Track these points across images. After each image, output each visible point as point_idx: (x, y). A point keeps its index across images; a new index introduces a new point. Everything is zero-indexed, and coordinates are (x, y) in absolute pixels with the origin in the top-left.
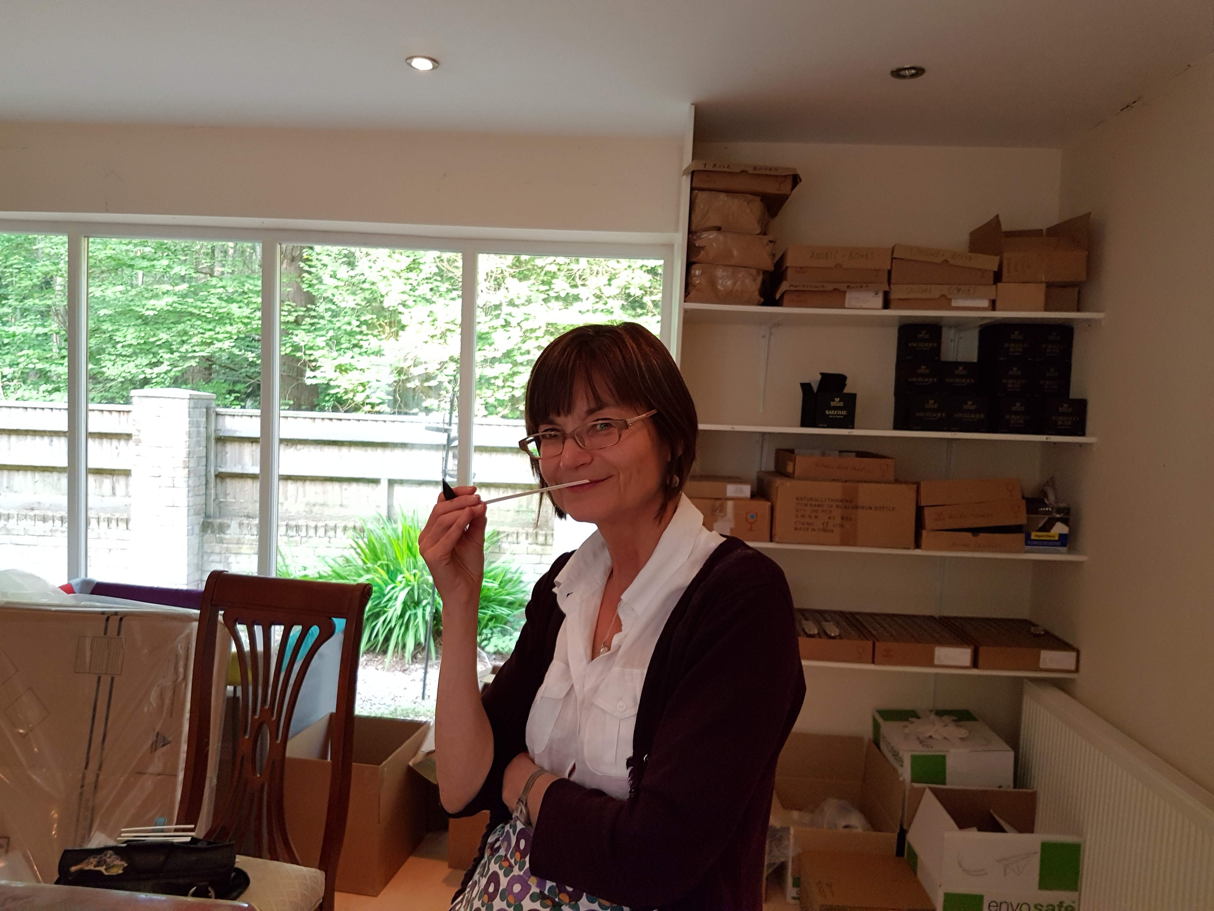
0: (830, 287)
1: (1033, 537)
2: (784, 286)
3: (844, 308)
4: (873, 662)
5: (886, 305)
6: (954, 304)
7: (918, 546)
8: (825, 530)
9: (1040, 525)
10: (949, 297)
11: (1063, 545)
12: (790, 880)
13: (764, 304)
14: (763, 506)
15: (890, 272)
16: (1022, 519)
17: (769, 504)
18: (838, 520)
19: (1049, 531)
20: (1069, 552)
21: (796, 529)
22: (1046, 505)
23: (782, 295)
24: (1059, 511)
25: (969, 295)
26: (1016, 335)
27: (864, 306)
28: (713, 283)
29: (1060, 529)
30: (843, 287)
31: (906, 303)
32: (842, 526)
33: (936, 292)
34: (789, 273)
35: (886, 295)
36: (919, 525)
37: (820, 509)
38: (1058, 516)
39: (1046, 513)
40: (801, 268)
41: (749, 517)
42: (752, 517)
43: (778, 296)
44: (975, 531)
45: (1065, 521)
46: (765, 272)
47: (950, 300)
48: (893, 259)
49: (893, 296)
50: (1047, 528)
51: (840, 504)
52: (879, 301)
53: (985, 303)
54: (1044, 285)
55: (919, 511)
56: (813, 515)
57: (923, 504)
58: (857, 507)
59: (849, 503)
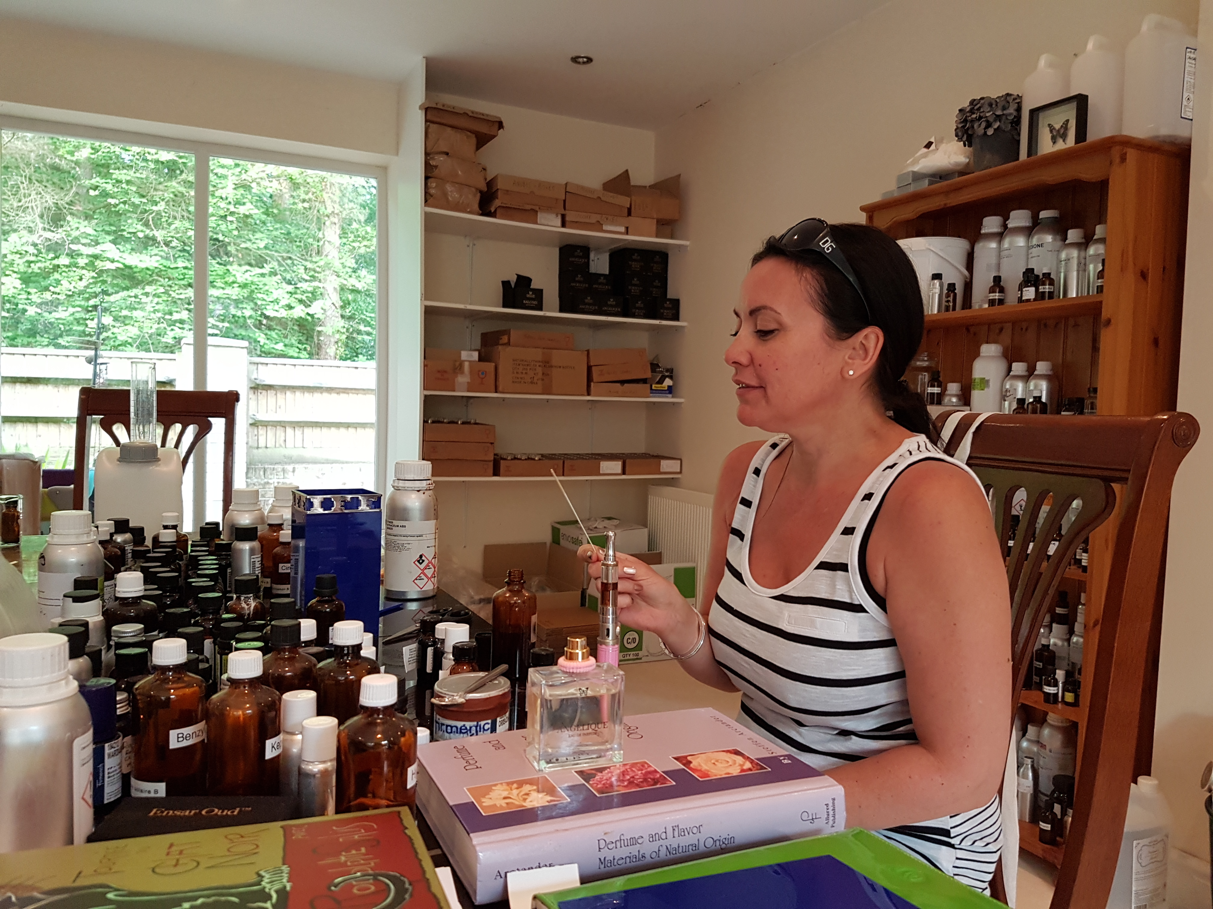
0: (528, 207)
1: (653, 388)
2: (497, 203)
3: (536, 223)
4: (563, 475)
5: (563, 225)
6: (605, 228)
7: (589, 394)
8: (532, 383)
9: (658, 380)
10: (602, 222)
11: (670, 393)
13: (482, 215)
14: (489, 367)
15: (565, 201)
16: (648, 374)
17: (494, 364)
18: (540, 375)
19: (662, 383)
20: (673, 397)
21: (513, 382)
22: (660, 367)
23: (496, 210)
24: (667, 370)
25: (614, 223)
26: (636, 257)
27: (550, 224)
28: (444, 194)
29: (668, 382)
30: (537, 208)
31: (577, 224)
32: (543, 380)
33: (594, 219)
34: (500, 193)
35: (563, 217)
36: (589, 379)
37: (529, 368)
38: (667, 374)
39: (661, 372)
40: (507, 191)
41: (480, 373)
42: (483, 374)
43: (493, 210)
44: (623, 382)
45: (671, 377)
46: (481, 192)
47: (602, 225)
48: (566, 192)
49: (567, 219)
50: (661, 382)
51: (541, 364)
52: (558, 221)
53: (623, 229)
54: (656, 221)
55: (589, 369)
56: (524, 372)
57: (592, 364)
58: (552, 367)
59: (547, 364)
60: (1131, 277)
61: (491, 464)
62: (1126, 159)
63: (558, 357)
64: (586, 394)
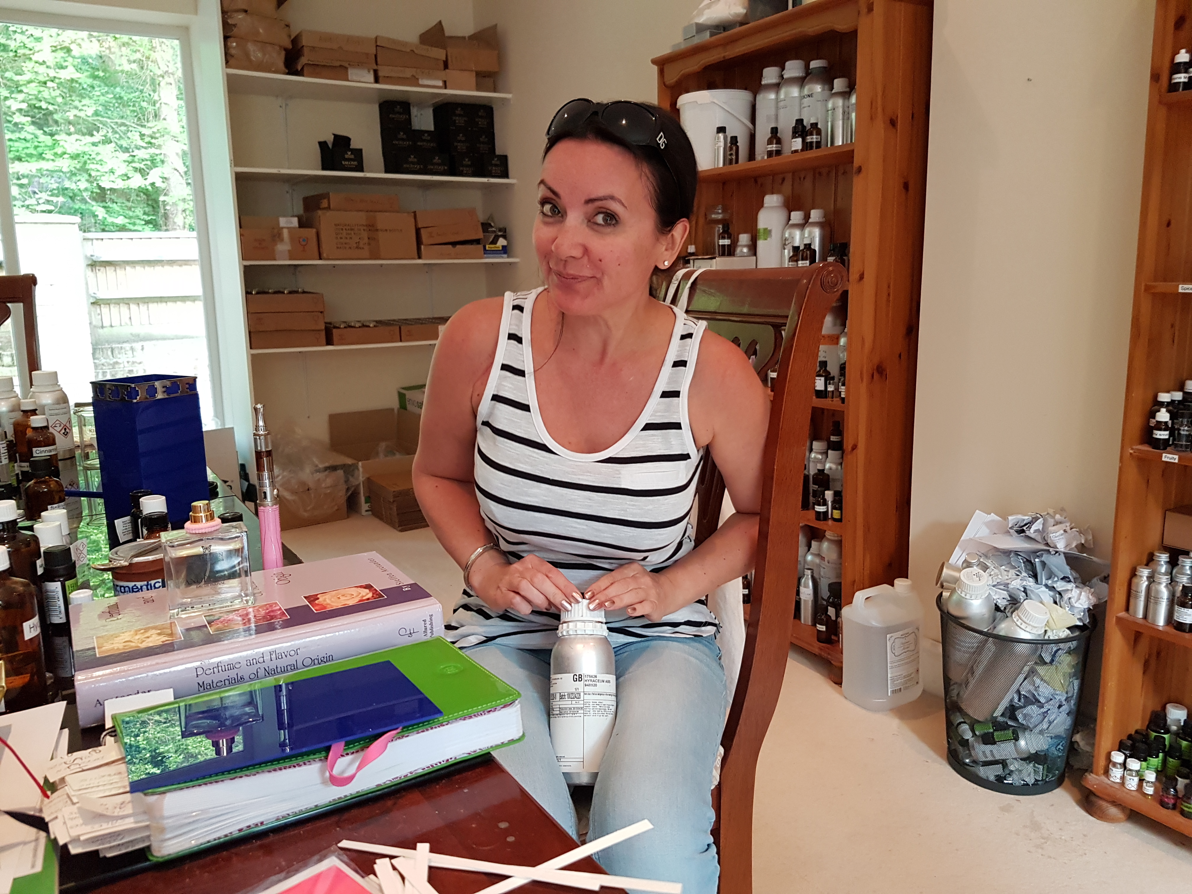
0: (338, 64)
1: (487, 248)
2: (303, 60)
3: (348, 80)
4: (401, 341)
5: (377, 81)
6: (421, 82)
7: (420, 257)
8: (357, 247)
9: (491, 240)
10: (417, 77)
11: (505, 253)
12: (363, 499)
13: (289, 74)
14: (311, 233)
15: (376, 56)
16: (480, 235)
17: (314, 230)
18: (366, 240)
19: (496, 243)
20: (508, 257)
21: (338, 248)
22: (492, 227)
23: (302, 69)
24: (500, 230)
25: (430, 77)
26: (459, 111)
27: (362, 80)
28: (247, 55)
29: (502, 242)
30: (346, 65)
31: (391, 80)
32: (369, 244)
33: (408, 73)
34: (306, 51)
35: (376, 72)
36: (419, 242)
37: (352, 232)
38: (500, 234)
39: (494, 232)
40: (314, 47)
41: (301, 240)
42: (304, 240)
43: (299, 68)
44: (454, 244)
45: (505, 237)
46: (286, 50)
47: (418, 79)
48: (377, 46)
49: (380, 74)
50: (494, 242)
51: (365, 228)
52: (371, 77)
53: (440, 83)
54: (474, 74)
55: (418, 231)
56: (348, 237)
57: (420, 226)
58: (377, 230)
59: (372, 227)
60: (880, 125)
61: (324, 333)
62: (872, 10)
63: (383, 220)
64: (417, 257)
